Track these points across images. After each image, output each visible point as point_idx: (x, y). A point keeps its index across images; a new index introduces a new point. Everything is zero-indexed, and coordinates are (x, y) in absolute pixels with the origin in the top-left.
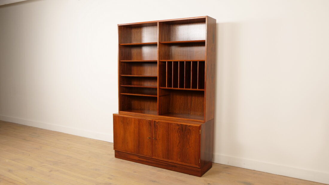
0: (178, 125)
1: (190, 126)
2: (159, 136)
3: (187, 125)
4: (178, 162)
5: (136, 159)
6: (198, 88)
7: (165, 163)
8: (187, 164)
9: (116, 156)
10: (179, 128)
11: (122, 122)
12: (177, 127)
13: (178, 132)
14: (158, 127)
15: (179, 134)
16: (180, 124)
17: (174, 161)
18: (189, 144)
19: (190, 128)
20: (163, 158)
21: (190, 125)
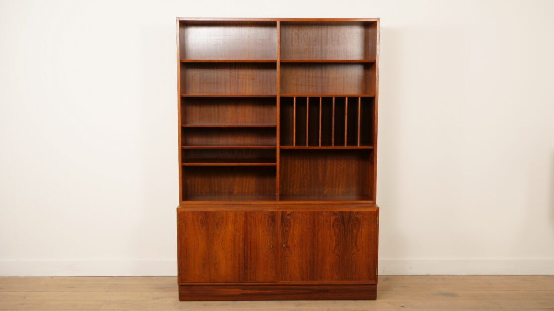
0: (335, 214)
1: (357, 213)
2: (293, 239)
3: (353, 212)
4: (334, 282)
5: (236, 294)
6: (359, 145)
7: (303, 289)
8: (353, 282)
9: (183, 297)
10: (336, 219)
11: (202, 223)
12: (333, 218)
13: (333, 226)
14: (292, 223)
15: (337, 231)
16: (339, 212)
17: (325, 282)
18: (356, 245)
19: (357, 216)
20: (303, 279)
21: (360, 212)
